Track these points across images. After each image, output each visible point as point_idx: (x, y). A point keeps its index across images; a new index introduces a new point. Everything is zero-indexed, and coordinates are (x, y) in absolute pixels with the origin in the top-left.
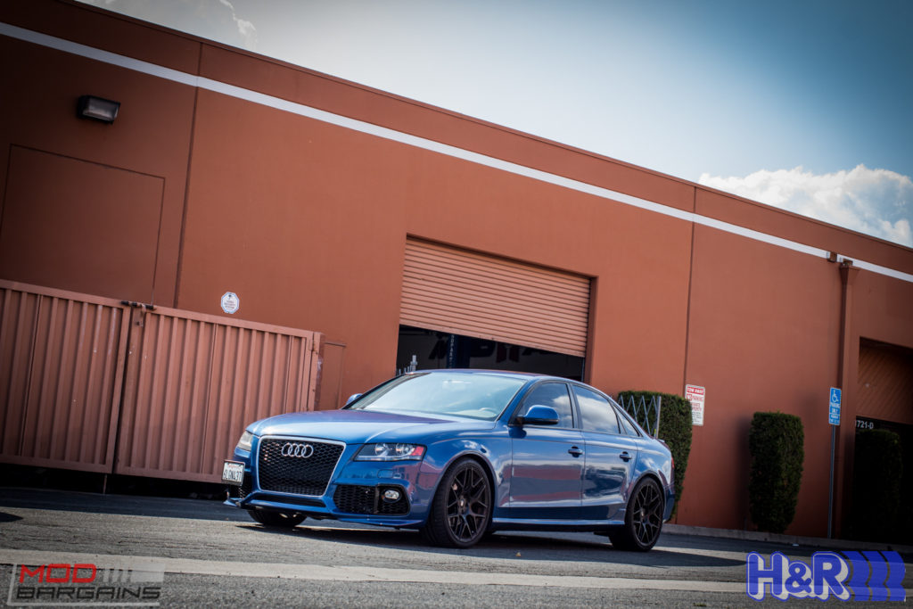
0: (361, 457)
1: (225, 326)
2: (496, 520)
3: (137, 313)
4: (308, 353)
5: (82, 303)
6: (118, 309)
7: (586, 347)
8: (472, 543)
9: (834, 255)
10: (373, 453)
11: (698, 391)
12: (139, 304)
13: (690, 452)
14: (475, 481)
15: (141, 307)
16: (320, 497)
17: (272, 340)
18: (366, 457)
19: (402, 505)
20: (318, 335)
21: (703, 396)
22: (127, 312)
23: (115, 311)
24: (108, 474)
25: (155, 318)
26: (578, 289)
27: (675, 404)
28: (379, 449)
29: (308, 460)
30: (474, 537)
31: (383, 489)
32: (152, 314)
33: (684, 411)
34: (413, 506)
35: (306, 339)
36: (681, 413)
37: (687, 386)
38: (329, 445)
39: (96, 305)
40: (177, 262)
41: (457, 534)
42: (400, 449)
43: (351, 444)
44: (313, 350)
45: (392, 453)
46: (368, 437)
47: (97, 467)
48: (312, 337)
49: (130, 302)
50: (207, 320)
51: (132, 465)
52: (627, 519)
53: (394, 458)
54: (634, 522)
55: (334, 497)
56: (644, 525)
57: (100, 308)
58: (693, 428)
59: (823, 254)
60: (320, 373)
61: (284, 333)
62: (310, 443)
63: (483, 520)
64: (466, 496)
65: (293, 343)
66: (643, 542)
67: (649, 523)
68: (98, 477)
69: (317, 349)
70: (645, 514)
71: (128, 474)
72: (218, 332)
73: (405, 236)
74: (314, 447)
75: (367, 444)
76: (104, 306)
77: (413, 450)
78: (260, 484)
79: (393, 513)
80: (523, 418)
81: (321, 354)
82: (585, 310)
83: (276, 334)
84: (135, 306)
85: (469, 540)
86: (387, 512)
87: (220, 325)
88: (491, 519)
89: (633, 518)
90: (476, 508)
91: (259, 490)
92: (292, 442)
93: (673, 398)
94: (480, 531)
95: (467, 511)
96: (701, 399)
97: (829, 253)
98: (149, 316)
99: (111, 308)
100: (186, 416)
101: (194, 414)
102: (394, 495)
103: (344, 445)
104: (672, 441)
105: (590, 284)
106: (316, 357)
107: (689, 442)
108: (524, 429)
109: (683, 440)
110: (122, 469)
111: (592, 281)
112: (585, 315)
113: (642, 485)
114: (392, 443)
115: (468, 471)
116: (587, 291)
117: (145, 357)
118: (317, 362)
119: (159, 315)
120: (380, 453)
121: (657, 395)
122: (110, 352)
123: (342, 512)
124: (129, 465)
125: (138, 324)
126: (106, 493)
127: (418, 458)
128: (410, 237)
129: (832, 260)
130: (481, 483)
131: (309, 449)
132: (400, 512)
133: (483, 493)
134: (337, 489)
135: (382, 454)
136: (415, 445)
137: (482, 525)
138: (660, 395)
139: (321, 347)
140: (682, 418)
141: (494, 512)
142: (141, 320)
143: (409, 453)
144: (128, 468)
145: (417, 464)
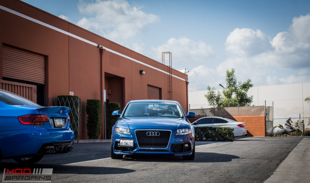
4: (34, 93)
7: (45, 81)
9: (99, 45)
16: (165, 148)
26: (42, 60)
31: (185, 144)
37: (70, 92)
55: (171, 148)
59: (96, 45)
74: (160, 132)
77: (188, 130)
78: (139, 146)
86: (186, 151)
97: (98, 45)
103: (171, 131)
111: (46, 57)
112: (44, 69)
129: (98, 47)
131: (158, 133)
132: (189, 151)
134: (172, 145)
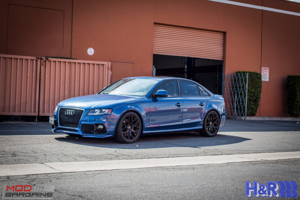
0: (90, 114)
1: (75, 63)
2: (144, 132)
3: (42, 61)
4: (107, 70)
5: (22, 59)
6: (36, 60)
7: (223, 57)
8: (134, 141)
10: (95, 112)
11: (266, 69)
12: (43, 58)
13: (262, 91)
14: (133, 119)
15: (43, 59)
16: (77, 129)
17: (93, 66)
18: (92, 114)
19: (104, 131)
20: (110, 63)
21: (268, 71)
22: (39, 61)
23: (34, 61)
24: (37, 116)
25: (49, 62)
26: (220, 37)
27: (255, 75)
28: (96, 110)
29: (73, 115)
30: (134, 139)
31: (97, 125)
32: (48, 61)
33: (259, 77)
34: (108, 130)
35: (105, 65)
36: (258, 78)
37: (262, 68)
38: (79, 110)
39: (28, 59)
40: (71, 39)
41: (127, 138)
42: (104, 110)
43: (86, 109)
44: (108, 69)
45: (101, 112)
46: (92, 107)
47: (33, 114)
48: (108, 64)
49: (40, 57)
50: (68, 61)
51: (45, 112)
52: (203, 126)
53: (102, 114)
54: (206, 127)
55: (81, 128)
56: (211, 127)
57: (29, 60)
58: (262, 83)
60: (112, 76)
61: (97, 63)
62: (74, 109)
63: (138, 133)
64: (131, 125)
65: (101, 67)
66: (211, 133)
67: (214, 126)
68: (34, 117)
69: (110, 68)
70: (212, 123)
71: (43, 115)
72: (73, 65)
73: (153, 24)
74: (75, 111)
75: (91, 109)
76: (30, 60)
77: (108, 110)
78: (60, 124)
79: (101, 133)
80: (155, 95)
81: (111, 70)
82: (223, 44)
83: (94, 64)
84: (41, 59)
85: (133, 140)
86: (99, 133)
87: (73, 63)
88: (142, 132)
89: (206, 126)
90: (135, 129)
91: (59, 126)
92: (69, 109)
93: (254, 73)
94: (137, 137)
95: (131, 130)
96: (267, 72)
98: (47, 62)
99: (33, 60)
100: (63, 95)
101: (66, 94)
102: (102, 127)
103: (84, 110)
104: (254, 88)
105: (224, 35)
106: (109, 71)
107: (261, 88)
108: (157, 99)
109: (258, 87)
110: (41, 114)
111: (224, 33)
112: (223, 46)
113: (210, 114)
114: (101, 109)
115: (131, 116)
116: (223, 37)
117: (47, 76)
118: (110, 72)
119: (51, 61)
120: (97, 112)
121: (247, 72)
122: (34, 75)
123: (84, 134)
124: (44, 112)
125: (43, 65)
126: (37, 122)
127: (110, 113)
128: (155, 23)
130: (137, 120)
131: (73, 112)
132: (104, 133)
133: (138, 123)
134: (82, 125)
135: (98, 112)
136: (108, 109)
137: (138, 134)
138: (248, 72)
139: (111, 67)
140: (258, 80)
141: (144, 129)
142: (44, 63)
143: (106, 112)
144: (43, 113)
145: (109, 115)
